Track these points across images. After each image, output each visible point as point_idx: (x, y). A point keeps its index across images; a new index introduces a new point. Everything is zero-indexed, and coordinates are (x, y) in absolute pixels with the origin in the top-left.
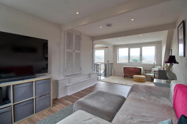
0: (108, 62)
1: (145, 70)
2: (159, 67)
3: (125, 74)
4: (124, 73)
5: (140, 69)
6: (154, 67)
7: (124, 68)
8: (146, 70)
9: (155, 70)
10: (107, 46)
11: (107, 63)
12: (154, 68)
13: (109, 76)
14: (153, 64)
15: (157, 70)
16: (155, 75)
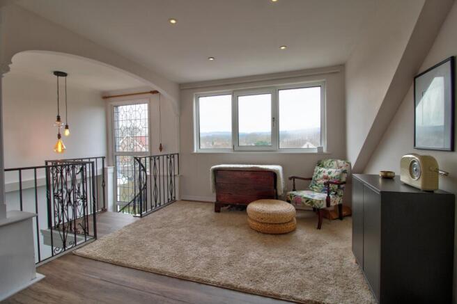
0: (161, 149)
1: (290, 179)
2: (341, 162)
3: (218, 197)
4: (215, 194)
5: (274, 175)
6: (320, 164)
7: (216, 171)
8: (294, 178)
9: (326, 174)
10: (156, 88)
11: (157, 152)
12: (322, 169)
13: (158, 207)
14: (316, 151)
15: (333, 175)
16: (331, 196)
